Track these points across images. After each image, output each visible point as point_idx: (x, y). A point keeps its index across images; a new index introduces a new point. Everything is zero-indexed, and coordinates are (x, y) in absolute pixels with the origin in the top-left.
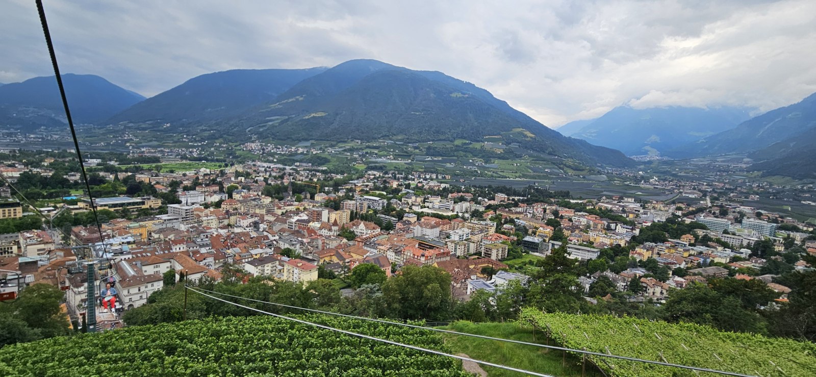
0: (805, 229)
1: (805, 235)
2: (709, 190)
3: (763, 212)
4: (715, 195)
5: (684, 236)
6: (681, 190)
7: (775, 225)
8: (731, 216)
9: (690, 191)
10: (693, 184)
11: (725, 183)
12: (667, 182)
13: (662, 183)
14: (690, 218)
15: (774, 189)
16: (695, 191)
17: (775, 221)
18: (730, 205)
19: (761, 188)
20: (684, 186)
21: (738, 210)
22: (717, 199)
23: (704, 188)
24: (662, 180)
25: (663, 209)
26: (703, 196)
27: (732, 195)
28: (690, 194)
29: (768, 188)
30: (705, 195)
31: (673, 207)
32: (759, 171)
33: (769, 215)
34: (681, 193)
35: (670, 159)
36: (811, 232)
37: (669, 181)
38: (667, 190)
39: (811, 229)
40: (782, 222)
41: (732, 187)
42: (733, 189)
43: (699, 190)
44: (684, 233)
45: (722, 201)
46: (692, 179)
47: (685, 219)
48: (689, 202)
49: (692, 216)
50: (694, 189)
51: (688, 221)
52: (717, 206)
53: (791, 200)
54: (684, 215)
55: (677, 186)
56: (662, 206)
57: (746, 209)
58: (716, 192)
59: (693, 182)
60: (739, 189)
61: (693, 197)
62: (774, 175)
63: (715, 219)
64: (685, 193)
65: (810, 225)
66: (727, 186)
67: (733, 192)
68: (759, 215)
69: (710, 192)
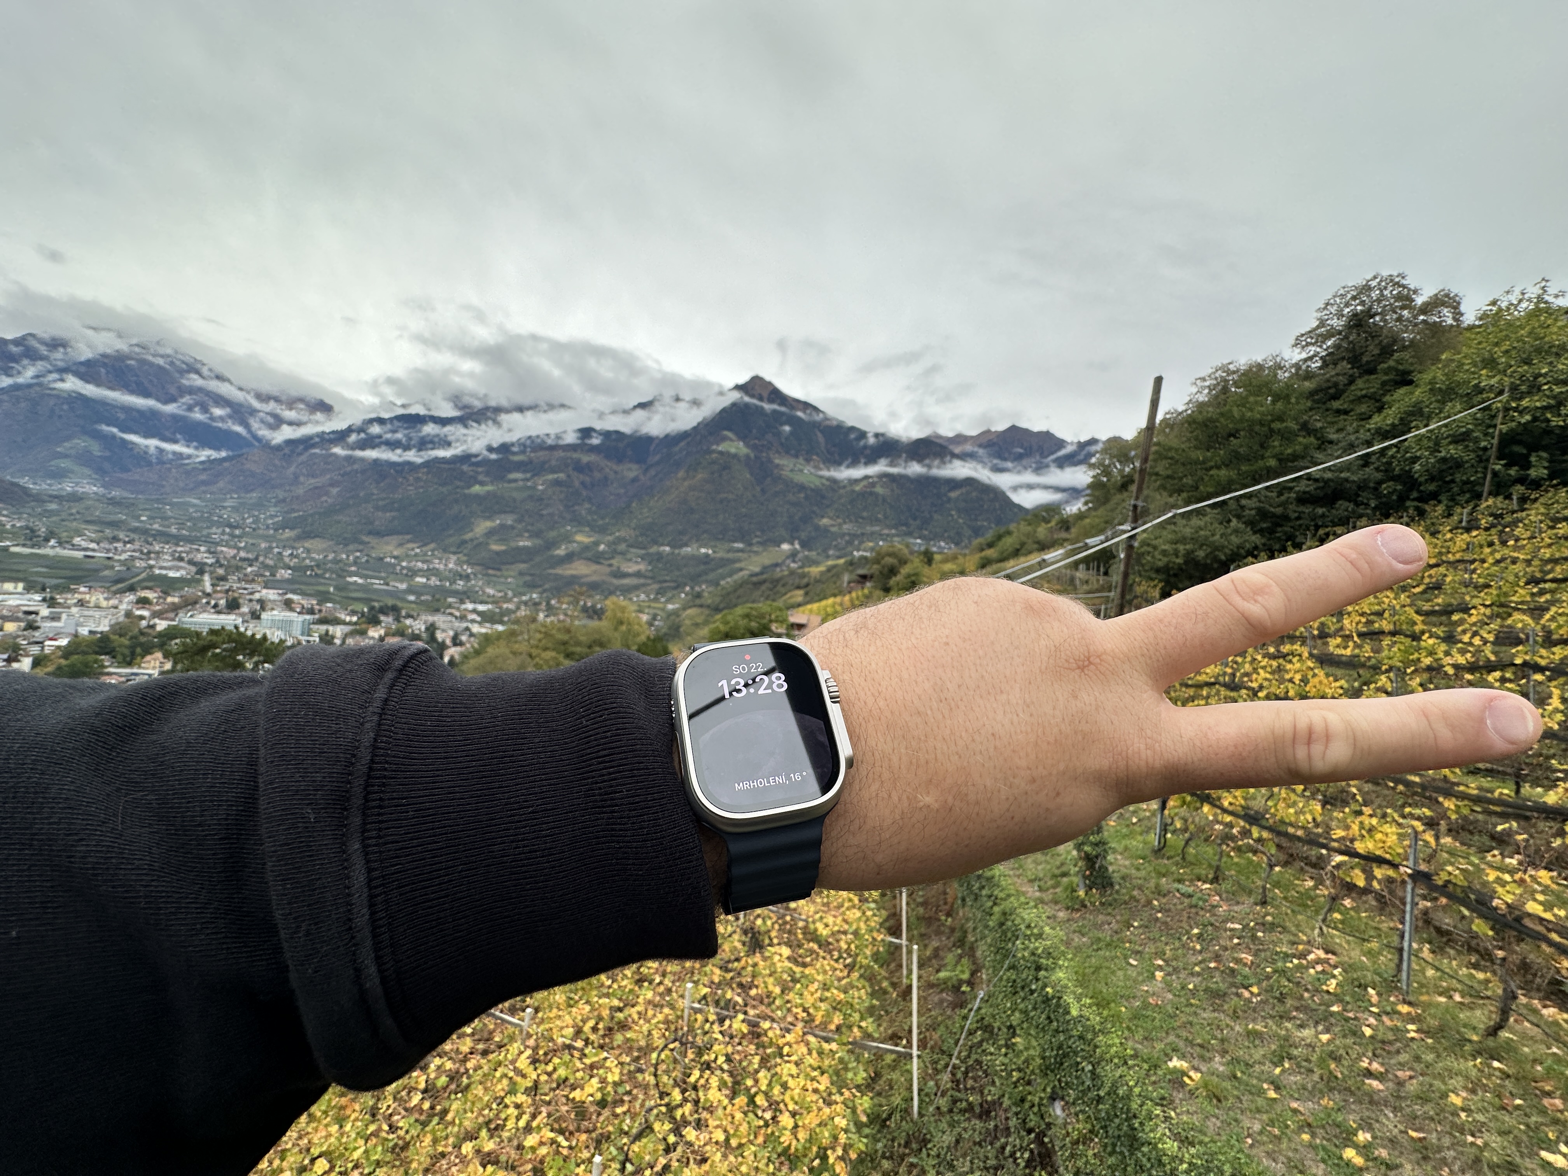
0: (348, 619)
1: (347, 629)
2: (209, 561)
3: (295, 597)
4: (221, 571)
5: (148, 658)
6: (152, 562)
7: (308, 617)
8: (245, 609)
9: (170, 564)
10: (179, 549)
11: (239, 549)
12: (119, 545)
13: (107, 546)
14: (166, 619)
15: (312, 559)
16: (182, 564)
17: (311, 611)
18: (245, 589)
19: (296, 557)
20: (158, 553)
21: (257, 596)
22: (223, 579)
23: (199, 557)
24: (107, 539)
25: (104, 604)
26: (197, 573)
27: (249, 569)
28: (170, 568)
29: (304, 559)
30: (201, 572)
31: (131, 597)
32: (292, 529)
33: (303, 602)
34: (151, 567)
35: (126, 494)
36: (356, 624)
37: (125, 543)
38: (119, 561)
39: (355, 619)
40: (320, 611)
41: (250, 556)
42: (252, 560)
43: (191, 562)
44: (148, 650)
45: (233, 582)
46: (176, 540)
47: (157, 621)
48: (167, 585)
49: (172, 615)
50: (181, 559)
51: (161, 625)
52: (220, 592)
53: (334, 576)
54: (156, 615)
55: (142, 552)
56: (101, 597)
57: (271, 594)
58: (221, 566)
59: (177, 545)
60: (261, 559)
61: (177, 575)
62: (313, 538)
63: (215, 616)
64: (161, 568)
65: (353, 613)
66: (243, 554)
67: (251, 565)
68: (288, 605)
69: (211, 566)
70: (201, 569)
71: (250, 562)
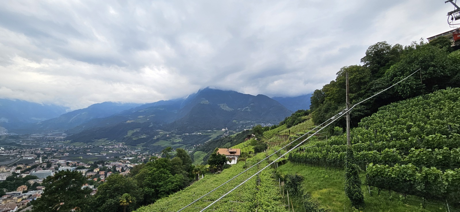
0: (87, 167)
1: (87, 170)
2: (42, 153)
3: (70, 162)
4: (45, 156)
5: (19, 187)
6: (22, 155)
7: (74, 168)
8: (53, 167)
9: (28, 155)
10: (32, 150)
11: (52, 148)
12: (12, 151)
13: (8, 152)
14: (26, 174)
15: (76, 149)
16: (32, 155)
17: (75, 166)
18: (53, 161)
19: (71, 148)
20: (25, 152)
21: (57, 162)
22: (46, 158)
23: (38, 152)
24: (8, 149)
25: (5, 171)
26: (37, 157)
27: (55, 154)
28: (28, 157)
29: (73, 149)
30: (39, 157)
31: (15, 168)
32: (69, 140)
33: (72, 163)
34: (22, 157)
35: (15, 134)
36: (89, 168)
37: (14, 150)
38: (11, 156)
39: (89, 166)
40: (78, 165)
41: (56, 150)
42: (56, 151)
43: (36, 154)
44: (20, 185)
45: (49, 159)
46: (30, 147)
47: (23, 174)
48: (27, 162)
49: (28, 172)
50: (32, 153)
51: (24, 175)
52: (45, 162)
53: (83, 153)
54: (22, 172)
55: (19, 152)
56: (4, 168)
57: (62, 162)
58: (46, 154)
59: (31, 149)
60: (59, 150)
61: (31, 158)
62: (76, 142)
63: (43, 171)
64: (25, 157)
65: (89, 164)
66: (53, 149)
67: (55, 153)
68: (68, 164)
69: (42, 154)
70: (39, 155)
71: (55, 152)
